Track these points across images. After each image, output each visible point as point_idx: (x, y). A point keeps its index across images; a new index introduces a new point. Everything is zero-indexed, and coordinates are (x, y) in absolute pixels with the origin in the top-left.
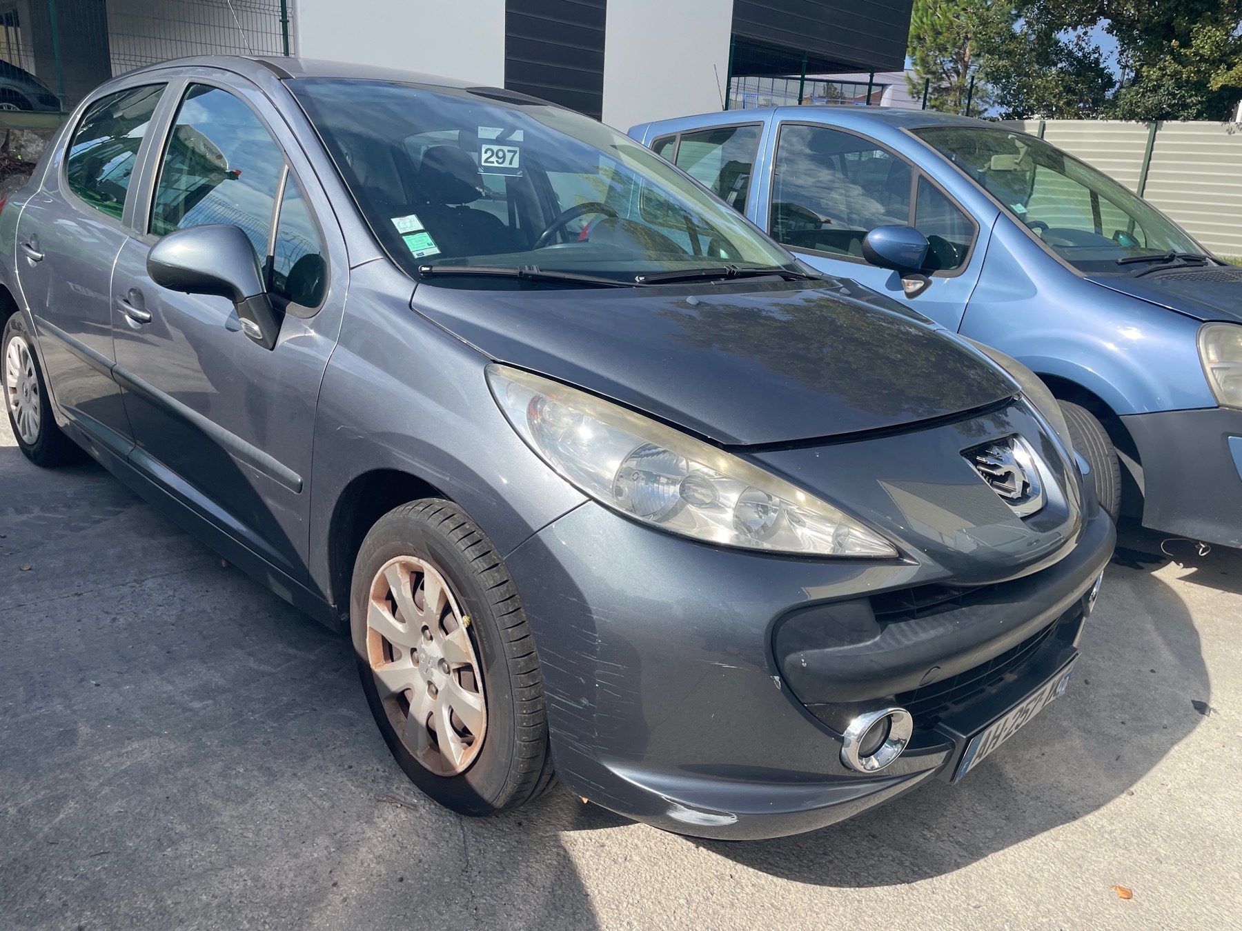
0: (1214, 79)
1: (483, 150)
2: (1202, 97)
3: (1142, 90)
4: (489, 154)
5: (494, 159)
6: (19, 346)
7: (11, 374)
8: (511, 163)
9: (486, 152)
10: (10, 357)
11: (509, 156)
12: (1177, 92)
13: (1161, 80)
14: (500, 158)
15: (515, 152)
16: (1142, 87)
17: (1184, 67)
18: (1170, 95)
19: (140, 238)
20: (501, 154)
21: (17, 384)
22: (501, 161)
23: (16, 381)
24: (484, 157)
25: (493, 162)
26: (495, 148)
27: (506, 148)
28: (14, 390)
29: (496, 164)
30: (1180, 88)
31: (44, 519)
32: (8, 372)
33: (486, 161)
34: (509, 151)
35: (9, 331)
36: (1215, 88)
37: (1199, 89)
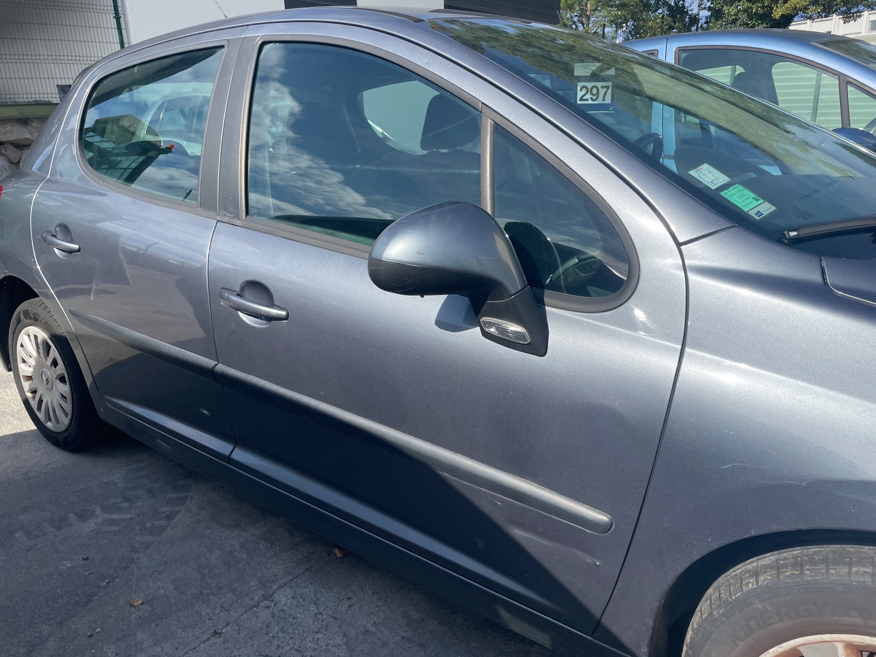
0: (775, 11)
1: (579, 88)
2: (767, 24)
3: (724, 23)
4: (584, 91)
5: (588, 96)
6: (36, 337)
7: (24, 361)
8: (604, 100)
9: (581, 90)
10: (22, 346)
11: (602, 91)
12: (749, 22)
13: (738, 15)
14: (594, 95)
15: (608, 87)
16: (724, 21)
17: (753, 4)
18: (745, 25)
19: (238, 222)
20: (595, 91)
21: (34, 372)
22: (594, 97)
23: (31, 370)
24: (580, 94)
25: (587, 100)
26: (589, 85)
27: (599, 84)
28: (29, 378)
29: (590, 102)
30: (751, 19)
31: (113, 522)
32: (19, 360)
33: (581, 99)
34: (603, 87)
35: (19, 321)
36: (777, 17)
37: (764, 19)
